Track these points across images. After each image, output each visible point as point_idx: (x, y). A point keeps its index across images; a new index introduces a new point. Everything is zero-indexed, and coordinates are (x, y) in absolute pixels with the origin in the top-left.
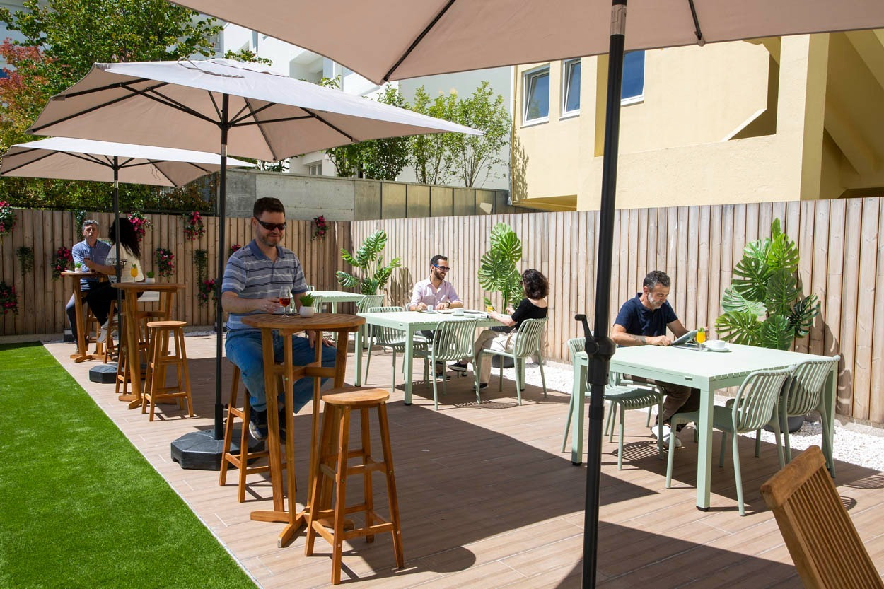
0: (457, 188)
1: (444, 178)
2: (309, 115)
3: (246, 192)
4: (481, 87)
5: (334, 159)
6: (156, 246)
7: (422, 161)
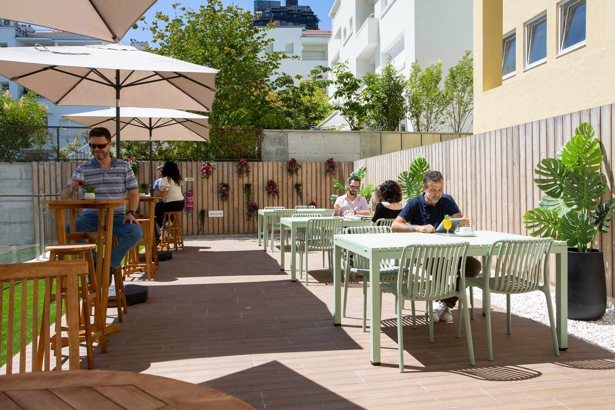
0: (444, 134)
1: (435, 127)
2: (178, 75)
3: (281, 145)
4: (465, 55)
5: (348, 119)
6: (220, 182)
7: (416, 115)
